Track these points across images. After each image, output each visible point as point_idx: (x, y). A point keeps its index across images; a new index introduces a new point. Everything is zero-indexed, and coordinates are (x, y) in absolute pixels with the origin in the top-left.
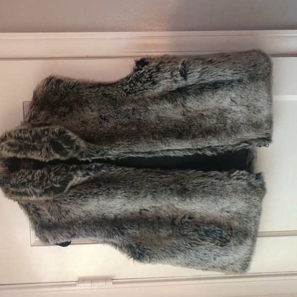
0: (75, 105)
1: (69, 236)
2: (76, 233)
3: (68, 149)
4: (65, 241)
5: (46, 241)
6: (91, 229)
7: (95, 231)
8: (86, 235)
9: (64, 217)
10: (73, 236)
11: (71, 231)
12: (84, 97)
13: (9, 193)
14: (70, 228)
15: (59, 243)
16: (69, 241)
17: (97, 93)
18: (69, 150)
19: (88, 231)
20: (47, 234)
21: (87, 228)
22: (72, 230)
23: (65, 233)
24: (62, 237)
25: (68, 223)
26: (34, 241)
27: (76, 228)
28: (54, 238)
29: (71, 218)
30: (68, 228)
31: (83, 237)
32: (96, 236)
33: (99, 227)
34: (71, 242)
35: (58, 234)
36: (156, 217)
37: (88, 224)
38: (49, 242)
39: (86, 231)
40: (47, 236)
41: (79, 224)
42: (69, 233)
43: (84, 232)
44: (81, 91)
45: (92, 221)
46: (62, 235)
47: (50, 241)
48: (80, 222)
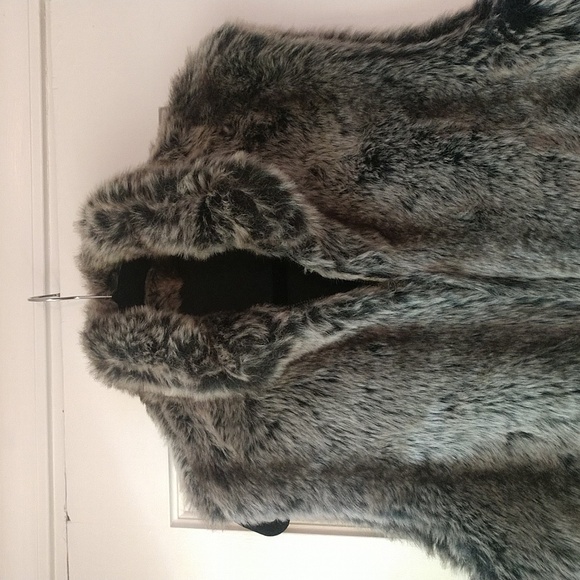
0: (295, 108)
1: (282, 504)
2: (304, 496)
3: (270, 215)
4: (270, 518)
5: (216, 516)
6: (350, 485)
7: (361, 493)
8: (333, 501)
9: (263, 448)
10: (295, 504)
11: (288, 491)
12: (326, 86)
13: (108, 371)
14: (283, 484)
15: (253, 522)
16: (283, 519)
17: (363, 77)
18: (272, 223)
19: (339, 491)
20: (217, 496)
21: (335, 484)
22: (289, 487)
23: (271, 496)
24: (261, 507)
25: (277, 467)
26: (181, 513)
27: (303, 484)
28: (240, 508)
29: (287, 452)
30: (277, 483)
31: (325, 509)
32: (363, 505)
33: (373, 482)
34: (288, 522)
35: (249, 498)
36: (559, 457)
37: (339, 474)
38: (223, 518)
39: (333, 491)
40: (217, 501)
41: (312, 472)
42: (283, 496)
43: (327, 494)
44: (317, 68)
45: (351, 467)
46: (262, 502)
47: (226, 514)
48: (315, 466)
